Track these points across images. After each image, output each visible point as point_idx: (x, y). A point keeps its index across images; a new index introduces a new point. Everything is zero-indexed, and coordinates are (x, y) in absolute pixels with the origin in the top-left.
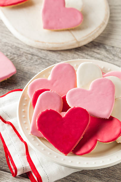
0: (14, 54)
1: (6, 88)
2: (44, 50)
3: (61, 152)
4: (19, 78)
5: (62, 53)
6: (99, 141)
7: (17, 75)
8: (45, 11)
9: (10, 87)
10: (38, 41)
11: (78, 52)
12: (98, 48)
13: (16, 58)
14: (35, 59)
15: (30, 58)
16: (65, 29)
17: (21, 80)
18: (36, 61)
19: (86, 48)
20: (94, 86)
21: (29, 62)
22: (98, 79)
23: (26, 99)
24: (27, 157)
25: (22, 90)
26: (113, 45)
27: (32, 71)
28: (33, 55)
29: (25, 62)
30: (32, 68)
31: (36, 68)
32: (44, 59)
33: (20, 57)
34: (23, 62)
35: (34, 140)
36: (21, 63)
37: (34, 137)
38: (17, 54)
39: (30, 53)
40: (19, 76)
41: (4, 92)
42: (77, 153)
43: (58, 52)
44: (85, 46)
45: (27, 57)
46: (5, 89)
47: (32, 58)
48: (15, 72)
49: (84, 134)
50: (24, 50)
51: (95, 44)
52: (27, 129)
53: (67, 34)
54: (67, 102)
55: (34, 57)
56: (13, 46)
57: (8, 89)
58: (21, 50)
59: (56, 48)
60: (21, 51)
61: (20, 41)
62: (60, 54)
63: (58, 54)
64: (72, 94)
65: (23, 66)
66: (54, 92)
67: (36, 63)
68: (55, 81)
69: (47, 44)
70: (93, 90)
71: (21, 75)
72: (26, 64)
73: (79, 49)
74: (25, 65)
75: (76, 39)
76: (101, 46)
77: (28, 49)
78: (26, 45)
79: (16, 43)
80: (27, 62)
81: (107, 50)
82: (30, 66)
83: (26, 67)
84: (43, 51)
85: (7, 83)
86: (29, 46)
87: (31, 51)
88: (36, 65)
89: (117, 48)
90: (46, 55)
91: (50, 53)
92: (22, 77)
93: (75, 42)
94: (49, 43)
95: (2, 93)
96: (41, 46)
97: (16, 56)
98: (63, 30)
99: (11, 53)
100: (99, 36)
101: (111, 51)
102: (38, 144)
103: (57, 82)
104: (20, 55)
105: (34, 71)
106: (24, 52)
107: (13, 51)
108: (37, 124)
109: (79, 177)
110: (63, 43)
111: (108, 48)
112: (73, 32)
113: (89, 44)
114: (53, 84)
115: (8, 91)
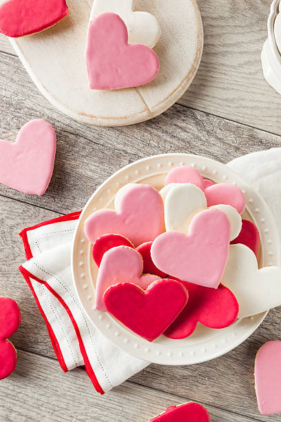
8: (91, 53)
10: (83, 114)
12: (183, 118)
23: (82, 240)
28: (77, 135)
32: (95, 143)
35: (103, 318)
50: (62, 125)
52: (90, 299)
53: (132, 96)
68: (128, 216)
75: (148, 109)
76: (188, 112)
90: (98, 134)
98: (126, 89)
102: (108, 326)
103: (131, 217)
106: (62, 130)
112: (141, 91)
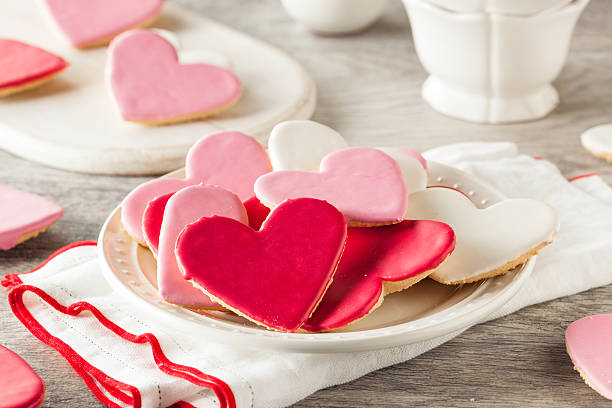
2: (135, 176)
4: (76, 237)
6: (386, 280)
10: (114, 149)
15: (96, 196)
16: (189, 118)
20: (333, 164)
21: (95, 204)
22: (339, 151)
24: (162, 368)
25: (96, 244)
29: (82, 206)
34: (76, 207)
36: (71, 209)
40: (73, 232)
45: (84, 196)
47: (101, 196)
48: (61, 213)
54: (262, 202)
55: (107, 194)
58: (60, 185)
60: (60, 188)
65: (80, 214)
66: (212, 186)
68: (206, 178)
69: (144, 152)
70: (332, 170)
71: (78, 231)
72: (87, 208)
74: (85, 211)
79: (41, 175)
80: (88, 205)
82: (103, 210)
96: (125, 162)
98: (186, 122)
104: (61, 196)
108: (179, 259)
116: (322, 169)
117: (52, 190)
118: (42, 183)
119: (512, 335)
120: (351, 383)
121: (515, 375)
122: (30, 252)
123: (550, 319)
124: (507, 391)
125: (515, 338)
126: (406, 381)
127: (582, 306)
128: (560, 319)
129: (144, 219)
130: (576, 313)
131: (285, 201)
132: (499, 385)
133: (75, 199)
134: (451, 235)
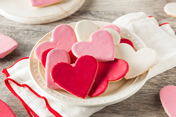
0: (11, 33)
1: (11, 60)
3: (79, 97)
4: (22, 51)
5: (54, 24)
6: (110, 80)
7: (18, 49)
9: (15, 59)
10: (30, 18)
11: (68, 21)
12: (84, 15)
13: (14, 36)
14: (31, 33)
15: (26, 33)
17: (24, 52)
18: (33, 34)
19: (74, 16)
20: (94, 37)
21: (26, 36)
22: (96, 32)
23: (34, 62)
24: (48, 109)
26: (97, 11)
27: (31, 43)
28: (28, 30)
29: (23, 37)
30: (31, 40)
31: (34, 40)
32: (39, 32)
33: (17, 34)
34: (21, 38)
35: (52, 92)
36: (20, 38)
37: (51, 90)
38: (14, 33)
39: (25, 29)
40: (21, 49)
41: (11, 64)
42: (93, 95)
43: (51, 24)
44: (72, 15)
45: (23, 33)
46: (11, 62)
47: (28, 33)
48: (17, 45)
49: (95, 77)
50: (19, 28)
51: (81, 12)
52: (43, 85)
54: (74, 55)
55: (30, 32)
56: (8, 26)
57: (14, 61)
58: (16, 28)
59: (48, 20)
60: (16, 30)
61: (14, 21)
62: (53, 25)
63: (50, 26)
64: (76, 47)
65: (22, 41)
66: (60, 49)
67: (33, 36)
68: (58, 41)
69: (39, 18)
70: (93, 41)
71: (22, 48)
72: (24, 38)
73: (68, 18)
74: (24, 40)
75: (63, 10)
76: (87, 13)
77: (22, 27)
78: (20, 24)
79: (10, 24)
80: (24, 37)
81: (93, 15)
82: (29, 39)
83: (26, 41)
84: (36, 26)
85: (12, 56)
86: (22, 24)
87: (26, 27)
88: (33, 37)
89: (101, 12)
90: (40, 28)
91: (43, 26)
92: (24, 49)
93: (63, 12)
94: (41, 17)
95: (9, 65)
96: (34, 21)
97: (13, 34)
98: (51, 5)
99: (8, 33)
100: (83, 6)
101: (97, 15)
102: (56, 95)
104: (17, 33)
105: (33, 43)
106: (20, 30)
107: (10, 30)
108: (51, 77)
109: (99, 116)
110: (53, 15)
111: (93, 13)
113: (75, 13)
114: (56, 44)
115: (14, 62)
116: (90, 40)
117: (14, 31)
118: (11, 27)
119: (145, 89)
120: (100, 111)
121: (146, 106)
122: (9, 57)
123: (155, 83)
124: (144, 113)
125: (146, 91)
126: (116, 109)
127: (164, 77)
128: (158, 83)
129: (41, 58)
130: (163, 80)
131: (81, 56)
132: (141, 110)
133: (21, 34)
134: (128, 66)
